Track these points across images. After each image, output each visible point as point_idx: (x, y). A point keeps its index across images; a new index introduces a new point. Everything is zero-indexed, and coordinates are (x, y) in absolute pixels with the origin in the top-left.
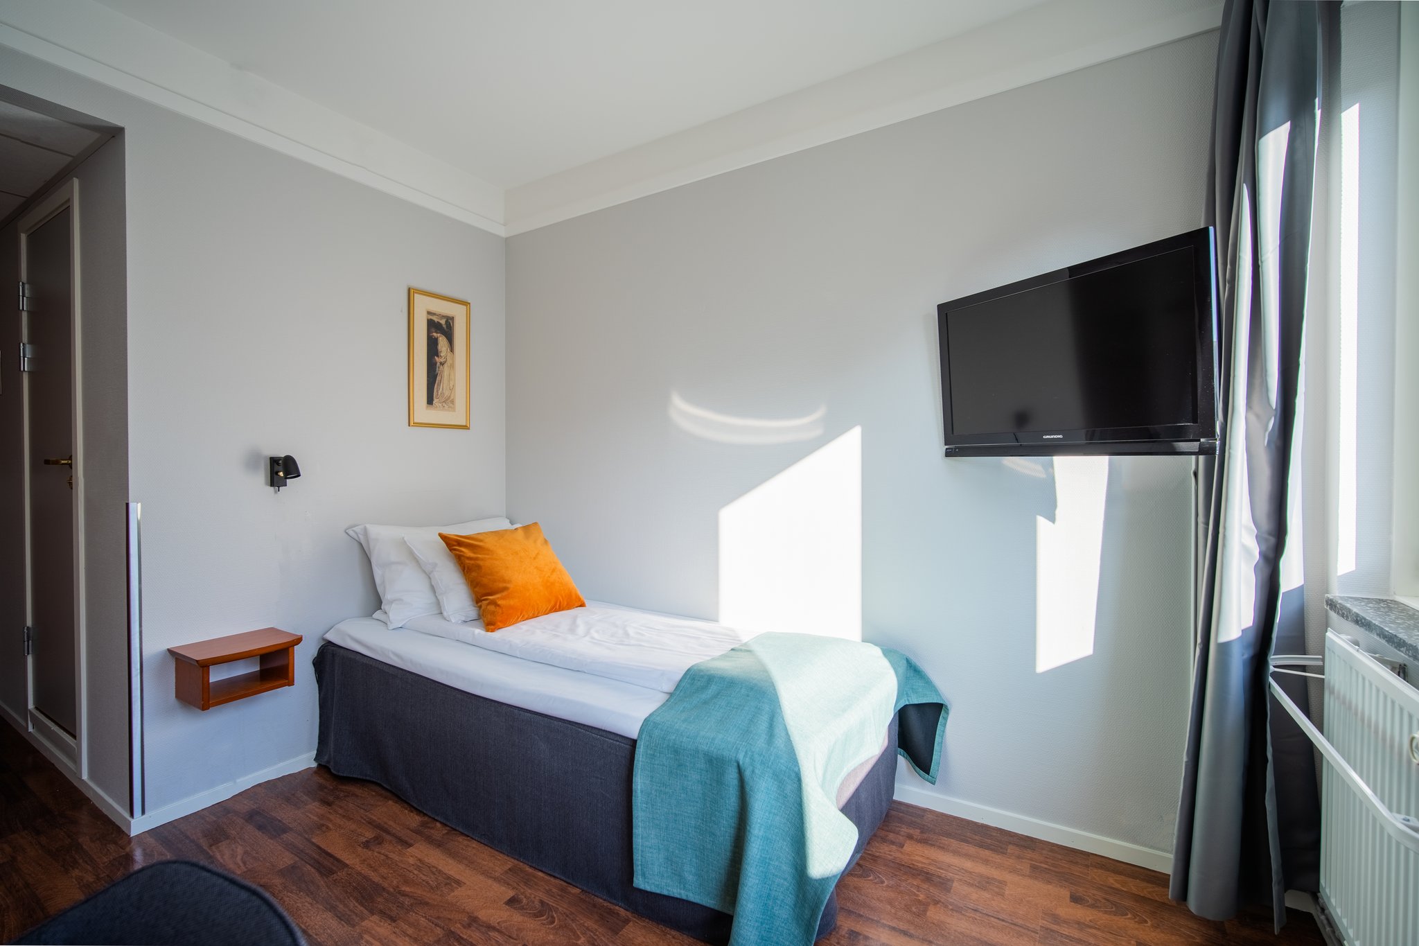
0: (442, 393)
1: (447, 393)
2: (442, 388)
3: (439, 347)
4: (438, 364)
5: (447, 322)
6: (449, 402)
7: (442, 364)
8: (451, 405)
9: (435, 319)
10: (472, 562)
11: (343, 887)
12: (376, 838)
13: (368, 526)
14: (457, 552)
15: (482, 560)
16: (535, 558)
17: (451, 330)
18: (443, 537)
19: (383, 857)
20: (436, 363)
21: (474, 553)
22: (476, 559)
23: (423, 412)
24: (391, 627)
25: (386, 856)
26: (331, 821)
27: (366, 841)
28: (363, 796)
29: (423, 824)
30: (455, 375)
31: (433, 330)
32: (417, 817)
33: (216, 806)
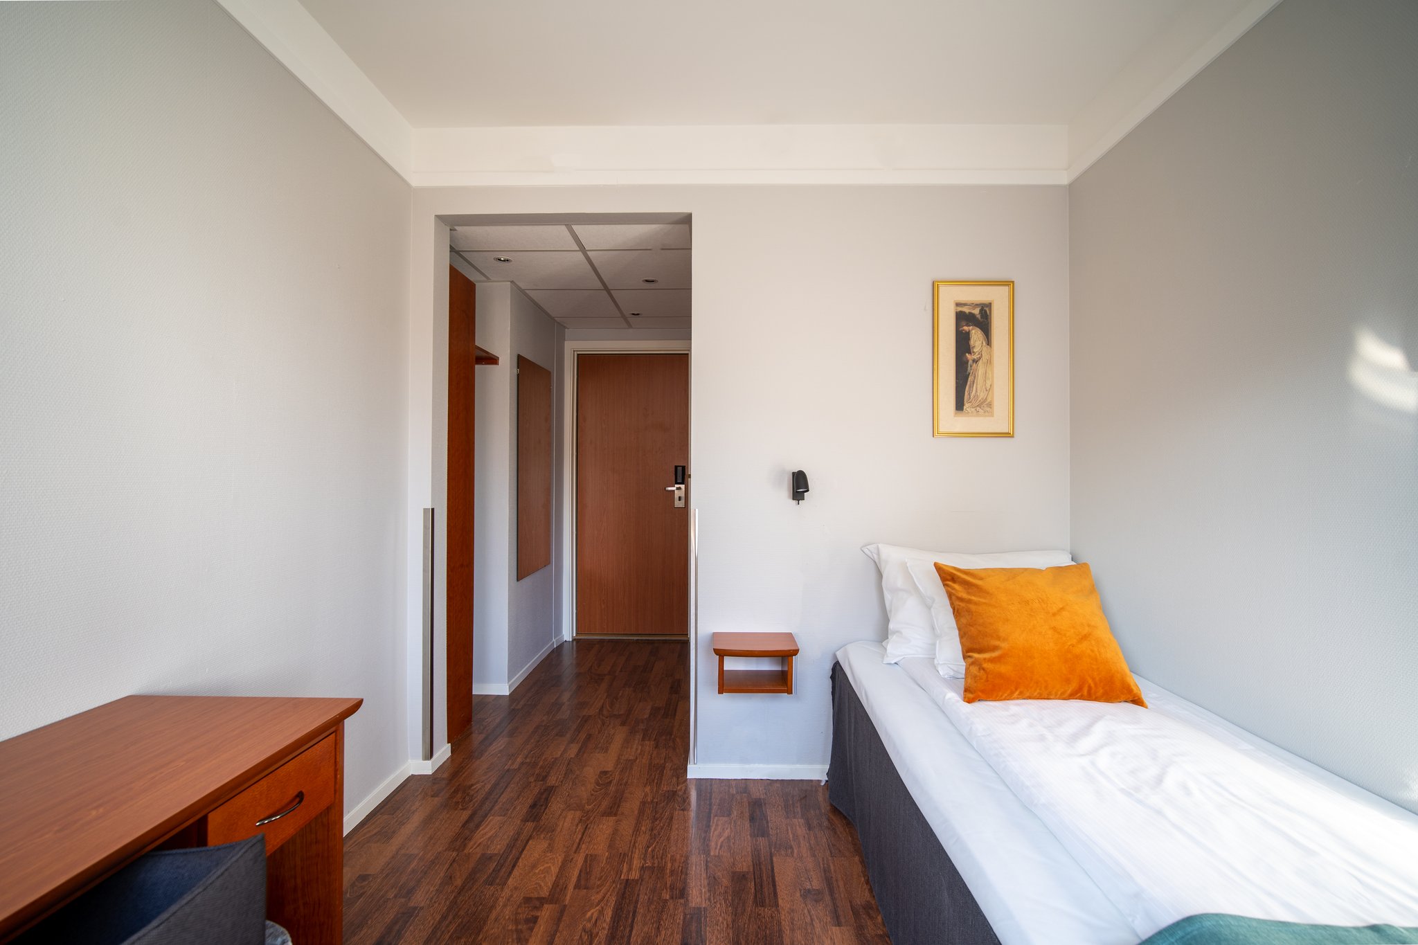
0: (976, 396)
1: (982, 395)
2: (976, 389)
3: (972, 342)
4: (970, 362)
5: (981, 311)
6: (985, 406)
7: (975, 361)
8: (988, 409)
9: (966, 310)
10: (962, 605)
11: (759, 927)
12: (819, 892)
13: (880, 545)
14: (949, 589)
15: (976, 603)
16: (1054, 615)
17: (987, 319)
18: (938, 568)
19: (808, 920)
20: (968, 361)
21: (969, 593)
22: (969, 601)
23: (950, 420)
24: (887, 660)
25: (812, 920)
26: (799, 847)
27: (809, 890)
28: (841, 836)
29: (867, 907)
30: (993, 373)
31: (964, 323)
32: (867, 893)
33: (743, 781)
